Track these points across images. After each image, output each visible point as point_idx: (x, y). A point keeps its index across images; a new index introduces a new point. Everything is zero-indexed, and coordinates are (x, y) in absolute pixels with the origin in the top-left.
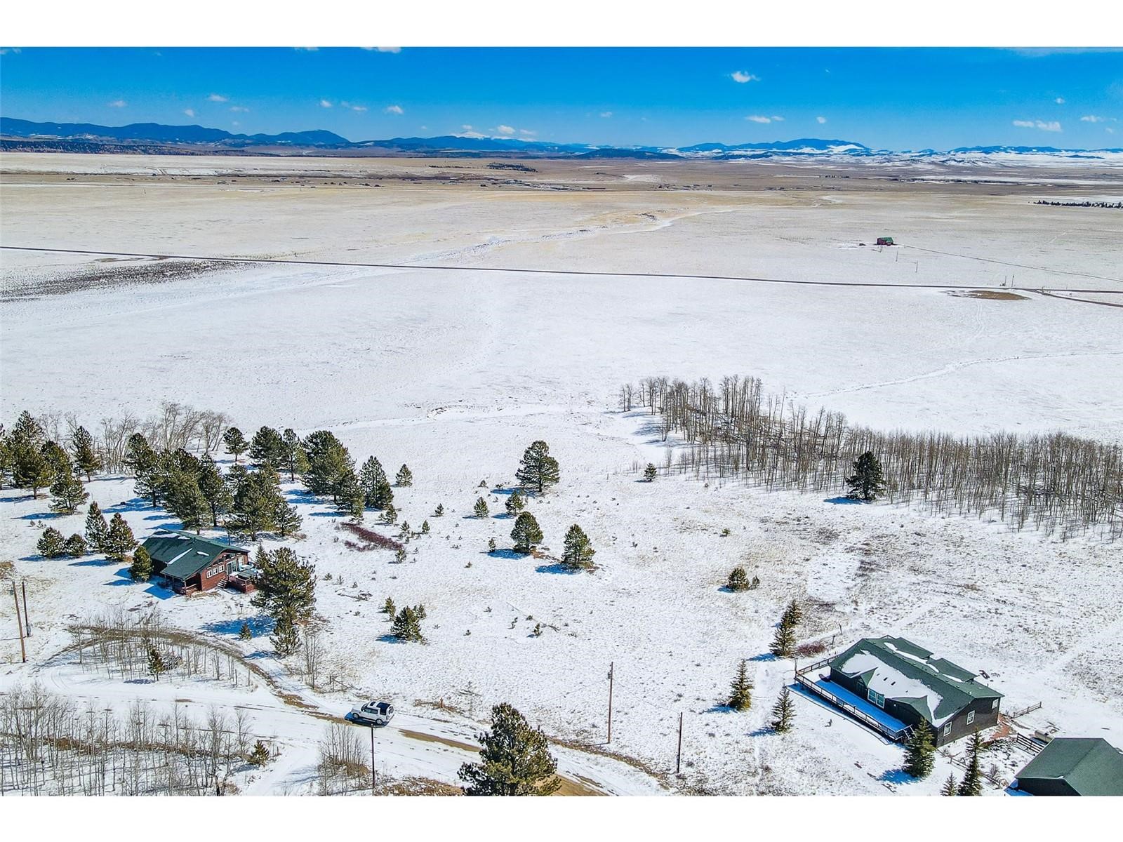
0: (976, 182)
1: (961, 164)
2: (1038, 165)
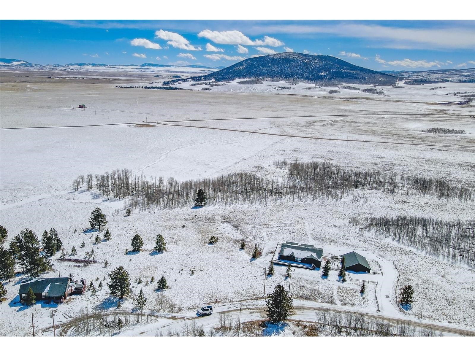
0: (83, 78)
1: (73, 71)
2: (102, 71)
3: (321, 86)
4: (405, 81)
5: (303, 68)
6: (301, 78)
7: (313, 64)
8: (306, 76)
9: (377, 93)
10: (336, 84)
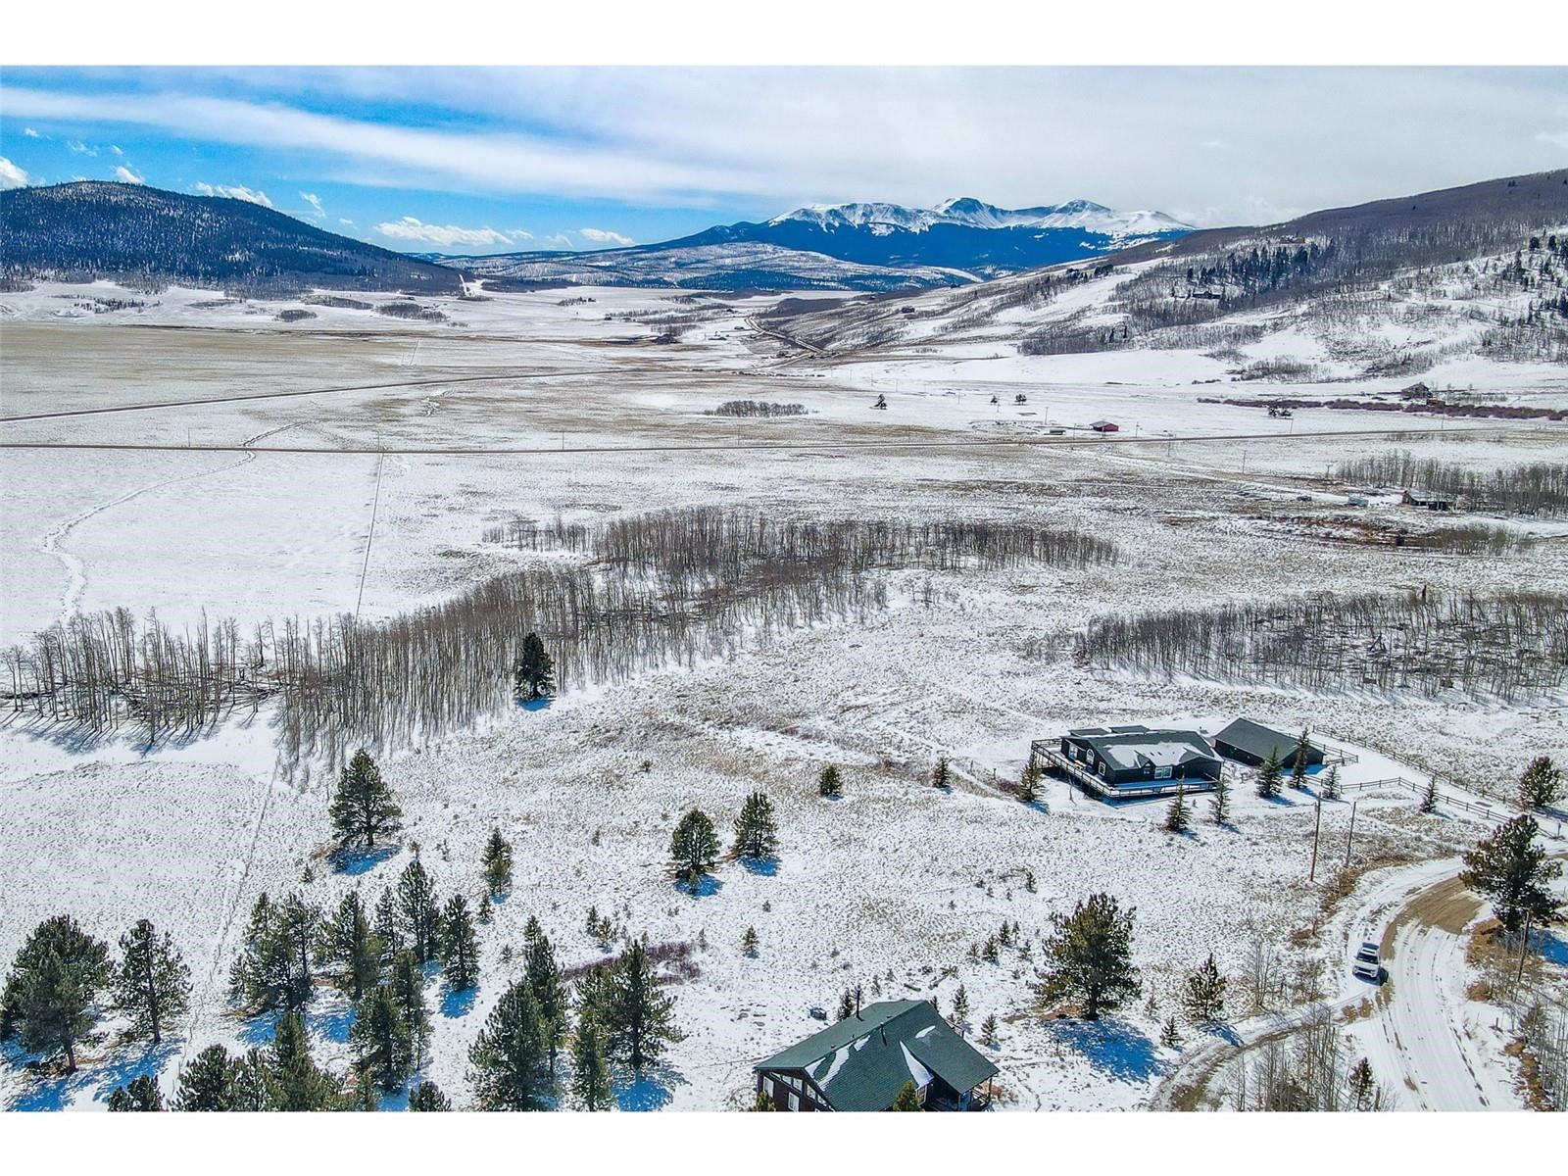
3: (246, 298)
4: (481, 281)
5: (166, 236)
6: (170, 270)
7: (199, 226)
8: (185, 264)
9: (426, 317)
10: (292, 292)
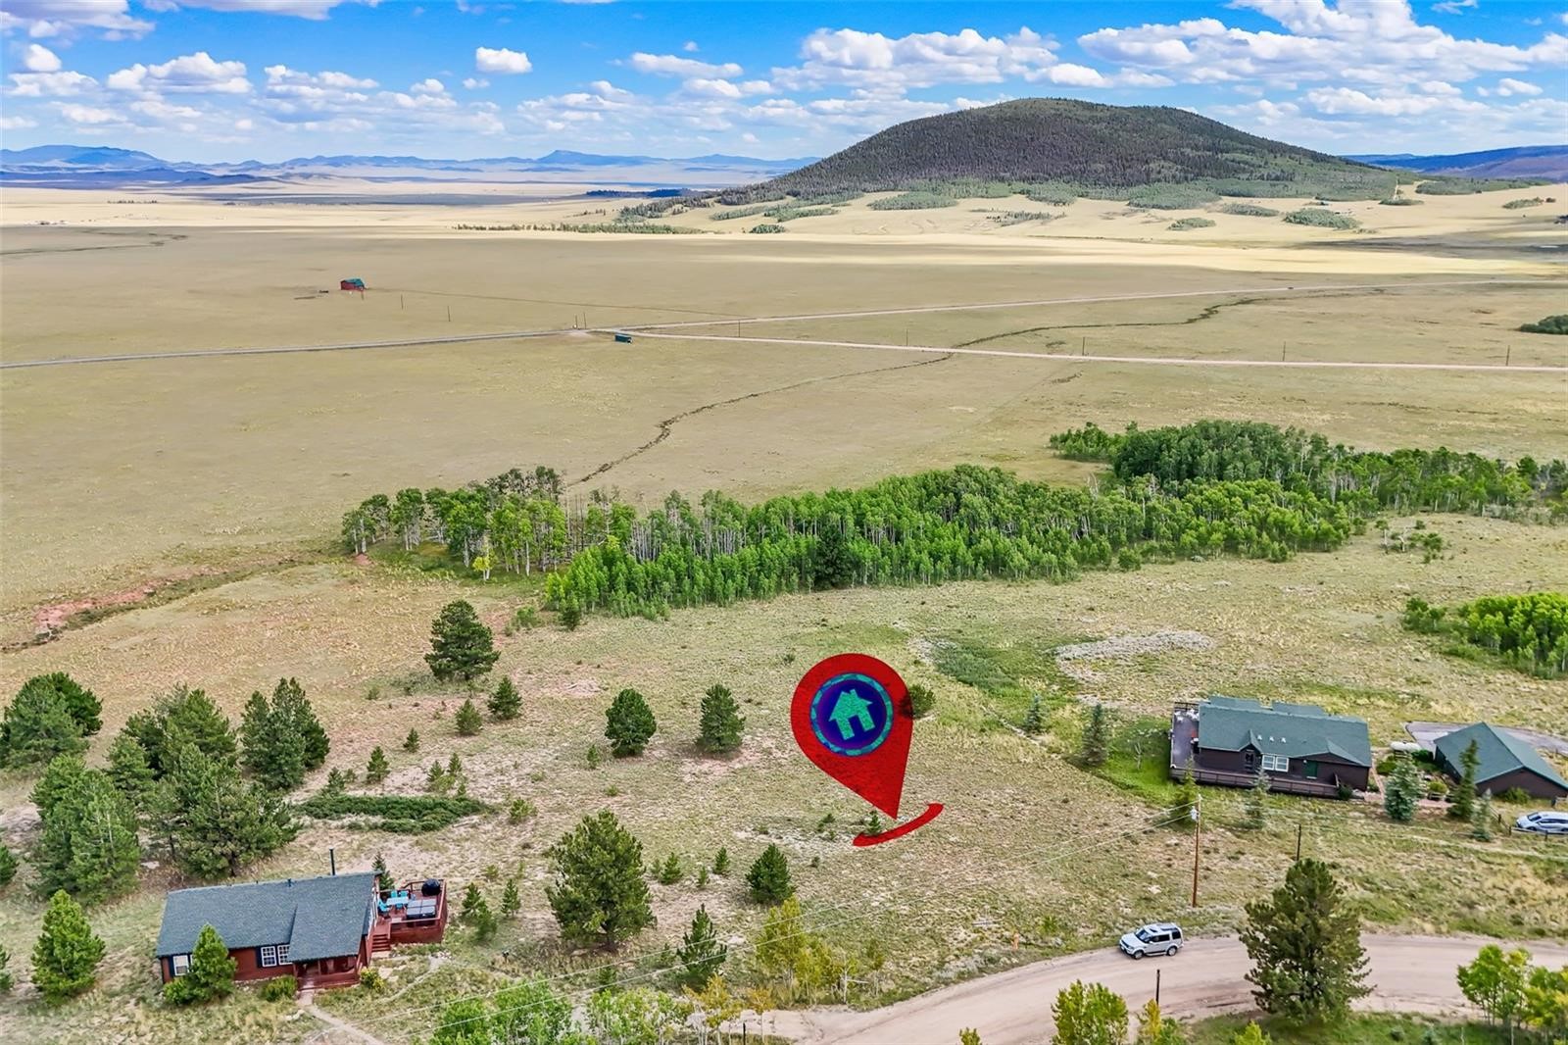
4: (1419, 183)
